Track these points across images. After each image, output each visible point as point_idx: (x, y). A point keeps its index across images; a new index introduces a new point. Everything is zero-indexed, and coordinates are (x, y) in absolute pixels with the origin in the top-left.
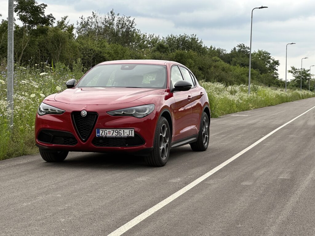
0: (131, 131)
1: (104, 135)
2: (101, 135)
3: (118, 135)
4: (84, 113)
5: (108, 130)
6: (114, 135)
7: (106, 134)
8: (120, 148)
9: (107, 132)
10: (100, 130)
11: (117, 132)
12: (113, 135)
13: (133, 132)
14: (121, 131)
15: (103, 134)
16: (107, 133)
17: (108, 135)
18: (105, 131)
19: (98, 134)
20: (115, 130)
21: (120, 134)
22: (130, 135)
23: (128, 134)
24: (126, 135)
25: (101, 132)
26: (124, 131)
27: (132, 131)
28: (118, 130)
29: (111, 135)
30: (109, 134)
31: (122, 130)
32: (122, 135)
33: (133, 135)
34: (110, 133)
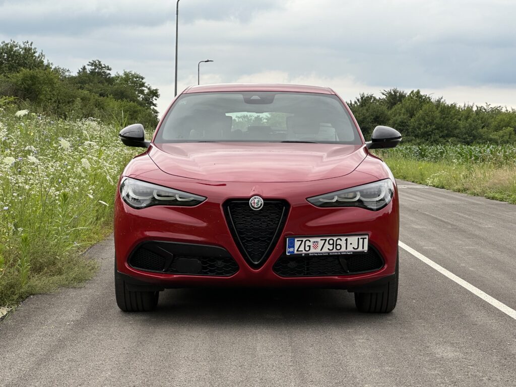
0: (361, 241)
1: (304, 252)
2: (297, 251)
3: (335, 250)
4: (256, 203)
5: (312, 240)
6: (325, 250)
7: (307, 249)
8: (337, 277)
9: (311, 244)
10: (296, 240)
11: (331, 242)
12: (323, 251)
13: (366, 241)
14: (341, 240)
15: (302, 248)
16: (309, 246)
17: (312, 250)
18: (307, 242)
19: (291, 250)
20: (328, 239)
21: (338, 247)
22: (360, 249)
23: (356, 247)
24: (350, 249)
25: (297, 244)
26: (346, 240)
27: (363, 239)
28: (335, 239)
29: (318, 250)
30: (315, 247)
31: (344, 239)
32: (343, 249)
33: (366, 249)
34: (317, 246)
